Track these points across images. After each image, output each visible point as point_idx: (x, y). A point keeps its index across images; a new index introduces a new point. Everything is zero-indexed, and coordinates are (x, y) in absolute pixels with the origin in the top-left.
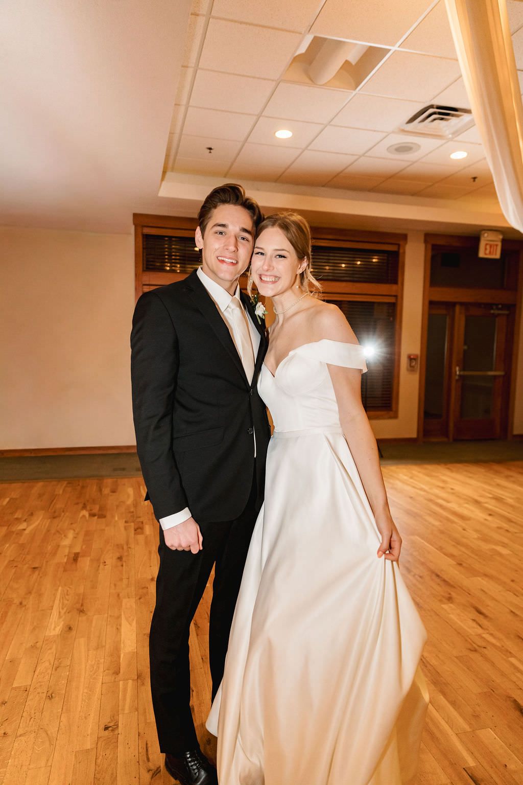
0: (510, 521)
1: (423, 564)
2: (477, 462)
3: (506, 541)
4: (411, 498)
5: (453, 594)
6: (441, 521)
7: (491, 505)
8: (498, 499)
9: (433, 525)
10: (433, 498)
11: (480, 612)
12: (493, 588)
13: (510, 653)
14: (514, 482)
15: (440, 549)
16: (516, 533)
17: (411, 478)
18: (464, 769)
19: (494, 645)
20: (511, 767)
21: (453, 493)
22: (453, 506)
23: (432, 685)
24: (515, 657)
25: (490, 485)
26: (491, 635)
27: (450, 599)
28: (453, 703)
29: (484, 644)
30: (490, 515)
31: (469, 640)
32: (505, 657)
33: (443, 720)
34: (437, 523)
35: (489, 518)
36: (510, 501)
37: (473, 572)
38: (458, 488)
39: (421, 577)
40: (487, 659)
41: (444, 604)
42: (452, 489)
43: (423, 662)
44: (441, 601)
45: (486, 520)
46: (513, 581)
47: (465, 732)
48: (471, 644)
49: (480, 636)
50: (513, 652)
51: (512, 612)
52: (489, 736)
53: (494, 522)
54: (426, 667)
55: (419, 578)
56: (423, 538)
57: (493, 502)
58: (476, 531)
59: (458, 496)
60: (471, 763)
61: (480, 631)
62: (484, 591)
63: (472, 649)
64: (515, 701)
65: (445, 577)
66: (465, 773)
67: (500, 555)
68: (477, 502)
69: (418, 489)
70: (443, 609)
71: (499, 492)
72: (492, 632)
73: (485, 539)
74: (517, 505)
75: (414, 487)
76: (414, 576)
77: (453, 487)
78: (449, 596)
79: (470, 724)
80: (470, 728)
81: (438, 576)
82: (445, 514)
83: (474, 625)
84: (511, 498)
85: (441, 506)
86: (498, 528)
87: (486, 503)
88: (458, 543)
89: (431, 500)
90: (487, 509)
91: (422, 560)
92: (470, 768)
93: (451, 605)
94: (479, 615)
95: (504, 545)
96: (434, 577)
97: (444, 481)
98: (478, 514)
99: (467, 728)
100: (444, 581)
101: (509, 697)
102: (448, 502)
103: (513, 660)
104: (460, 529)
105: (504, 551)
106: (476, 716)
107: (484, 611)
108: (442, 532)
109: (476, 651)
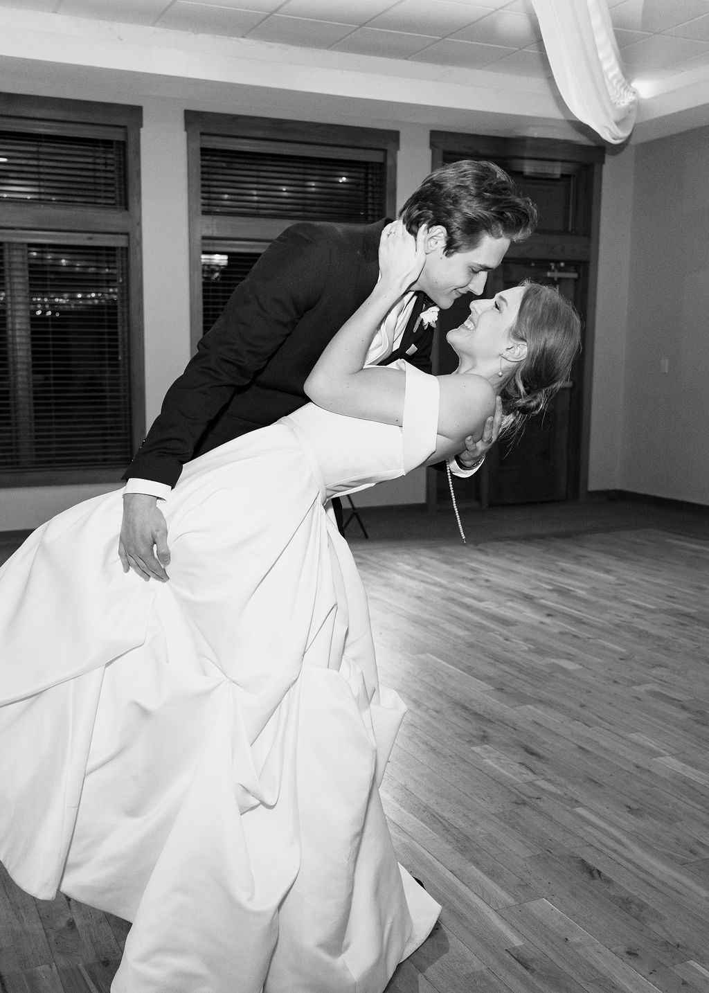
0: (579, 621)
1: (440, 693)
2: (528, 539)
3: (573, 650)
4: (419, 597)
5: (490, 731)
6: (468, 630)
7: (552, 601)
8: (562, 592)
9: (457, 637)
10: (455, 595)
11: (532, 753)
12: (551, 718)
13: (577, 801)
14: (588, 565)
15: (469, 670)
16: (589, 638)
17: (418, 568)
18: (506, 950)
19: (552, 794)
20: (575, 939)
21: (488, 587)
22: (490, 606)
23: (457, 853)
24: (586, 807)
25: (551, 571)
26: (549, 781)
27: (484, 739)
28: (491, 874)
29: (536, 794)
30: (549, 615)
31: (514, 791)
32: (568, 808)
33: (475, 896)
34: (462, 633)
35: (548, 620)
36: (582, 593)
37: (522, 699)
38: (497, 579)
39: (437, 712)
40: (541, 813)
41: (477, 745)
42: (487, 581)
43: (445, 826)
44: (470, 742)
45: (542, 623)
46: (582, 706)
47: (508, 907)
48: (517, 796)
49: (531, 784)
50: (580, 800)
51: (580, 747)
52: (544, 907)
53: (555, 626)
54: (448, 831)
55: (434, 713)
56: (439, 657)
57: (554, 596)
58: (526, 640)
59: (497, 590)
60: (517, 942)
61: (530, 777)
62: (538, 724)
63: (519, 802)
64: (583, 861)
65: (476, 708)
66: (507, 956)
67: (564, 671)
68: (528, 599)
69: (427, 583)
70: (473, 751)
71: (564, 581)
72: (549, 777)
73: (540, 651)
74: (593, 598)
75: (423, 581)
76: (426, 711)
77: (487, 577)
78: (482, 734)
79: (516, 897)
80: (516, 900)
81: (464, 708)
82: (477, 619)
83: (524, 770)
84: (582, 589)
85: (468, 607)
86: (562, 633)
87: (542, 598)
88: (496, 658)
89: (452, 600)
90: (545, 607)
91: (440, 688)
92: (515, 948)
93: (486, 746)
94: (530, 756)
95: (570, 657)
96: (459, 710)
97: (473, 570)
98: (529, 615)
99: (511, 901)
100: (475, 714)
101: (573, 857)
102: (481, 600)
103: (580, 810)
104: (501, 639)
105: (571, 666)
106: (525, 886)
107: (538, 750)
108: (471, 646)
109: (524, 803)
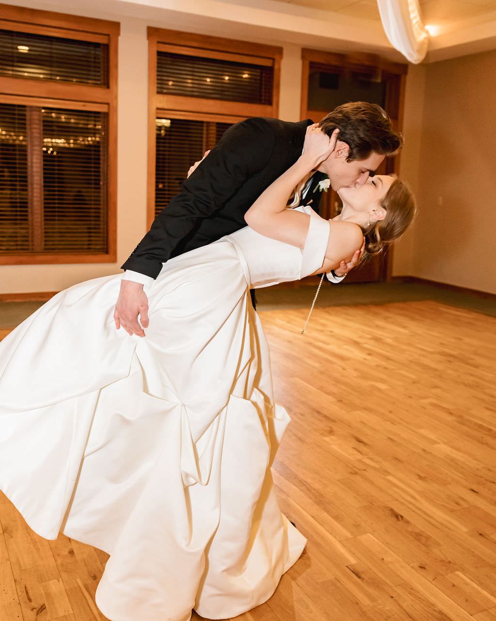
0: (388, 359)
1: (304, 403)
2: (356, 305)
3: (384, 377)
4: (289, 342)
5: (334, 428)
6: (320, 363)
7: (370, 345)
8: (377, 340)
9: (314, 367)
10: (311, 341)
11: (360, 441)
12: (372, 419)
13: (388, 472)
14: (392, 323)
15: (321, 388)
16: (394, 369)
17: (289, 322)
18: (347, 566)
19: (372, 467)
20: (388, 559)
21: (332, 336)
22: (333, 348)
23: (316, 505)
24: (393, 476)
25: (370, 326)
26: (371, 459)
27: (331, 432)
28: (336, 518)
29: (363, 467)
30: (369, 354)
31: (350, 465)
32: (383, 476)
33: (327, 532)
34: (317, 365)
35: (369, 357)
36: (389, 341)
37: (353, 407)
38: (337, 331)
39: (302, 415)
40: (366, 479)
41: (326, 436)
42: (331, 332)
43: (308, 488)
44: (322, 434)
45: (365, 359)
46: (390, 412)
47: (347, 539)
48: (351, 468)
49: (360, 461)
50: (389, 471)
51: (389, 438)
52: (369, 539)
53: (373, 361)
54: (310, 491)
55: (300, 416)
56: (302, 379)
57: (372, 342)
58: (356, 370)
59: (338, 338)
60: (353, 561)
61: (359, 456)
62: (364, 423)
63: (353, 472)
64: (392, 510)
65: (325, 412)
66: (347, 570)
67: (379, 390)
68: (356, 343)
69: (295, 333)
70: (325, 441)
71: (378, 333)
72: (371, 457)
73: (364, 376)
74: (395, 344)
75: (292, 331)
76: (295, 414)
77: (332, 330)
78: (330, 429)
79: (352, 533)
80: (352, 534)
81: (318, 412)
82: (326, 356)
83: (355, 452)
84: (389, 338)
85: (320, 349)
86: (378, 366)
87: (365, 343)
88: (337, 381)
89: (310, 344)
90: (367, 349)
91: (303, 399)
92: (352, 565)
93: (332, 437)
94: (359, 443)
95: (382, 381)
96: (316, 415)
97: (323, 325)
98: (357, 354)
99: (349, 535)
100: (326, 417)
101: (386, 507)
102: (328, 344)
103: (390, 478)
104: (340, 369)
105: (382, 386)
106: (357, 526)
107: (365, 440)
108: (322, 373)
109: (356, 473)
